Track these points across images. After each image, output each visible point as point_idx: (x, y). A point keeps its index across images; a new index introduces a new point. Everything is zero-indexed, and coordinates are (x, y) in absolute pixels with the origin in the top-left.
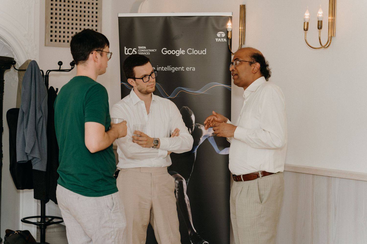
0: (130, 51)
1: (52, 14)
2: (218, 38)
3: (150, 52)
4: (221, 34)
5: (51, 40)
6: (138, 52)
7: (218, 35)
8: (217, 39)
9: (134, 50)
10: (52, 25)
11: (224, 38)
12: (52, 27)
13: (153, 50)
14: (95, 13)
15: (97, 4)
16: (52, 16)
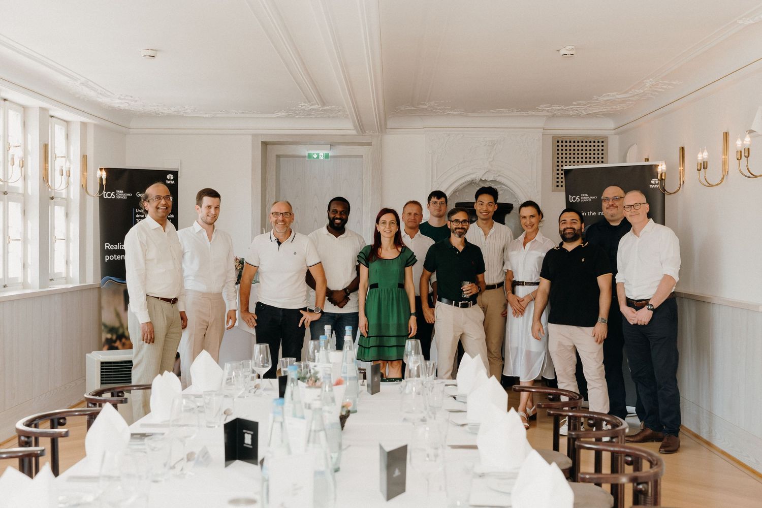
0: (574, 199)
1: (558, 162)
2: (652, 184)
3: (592, 199)
4: (655, 181)
5: (558, 186)
6: (580, 199)
7: (652, 182)
8: (651, 186)
9: (577, 198)
10: (558, 172)
11: (658, 184)
12: (558, 174)
13: (594, 198)
14: (600, 158)
15: (602, 150)
16: (558, 164)
